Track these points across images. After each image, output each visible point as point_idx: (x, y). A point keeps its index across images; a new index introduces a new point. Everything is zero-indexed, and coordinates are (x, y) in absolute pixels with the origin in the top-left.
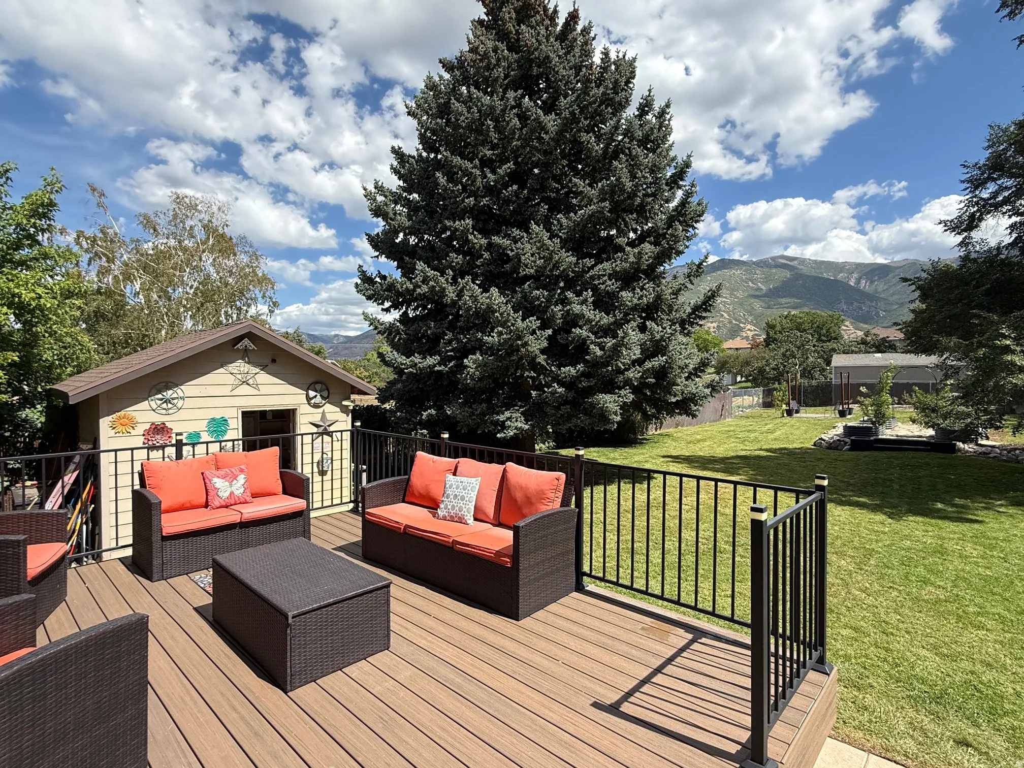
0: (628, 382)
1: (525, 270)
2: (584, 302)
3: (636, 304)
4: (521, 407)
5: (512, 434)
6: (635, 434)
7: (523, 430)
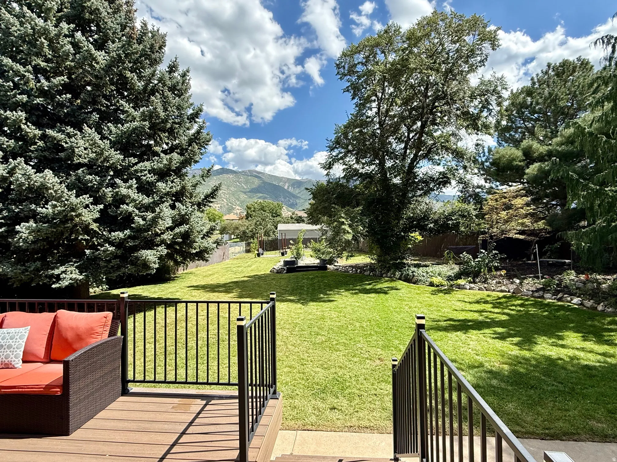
0: (163, 242)
1: (78, 159)
2: (130, 187)
3: (168, 192)
4: (75, 262)
5: (67, 283)
6: (169, 274)
7: (78, 280)
